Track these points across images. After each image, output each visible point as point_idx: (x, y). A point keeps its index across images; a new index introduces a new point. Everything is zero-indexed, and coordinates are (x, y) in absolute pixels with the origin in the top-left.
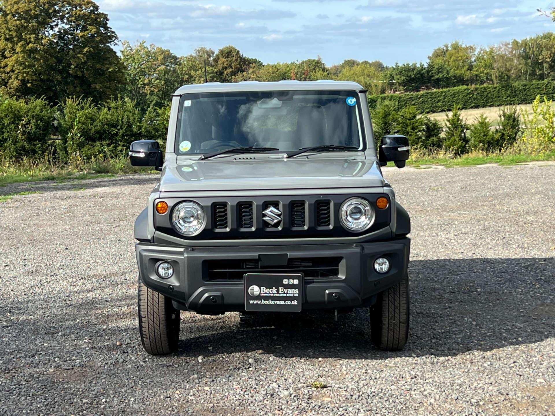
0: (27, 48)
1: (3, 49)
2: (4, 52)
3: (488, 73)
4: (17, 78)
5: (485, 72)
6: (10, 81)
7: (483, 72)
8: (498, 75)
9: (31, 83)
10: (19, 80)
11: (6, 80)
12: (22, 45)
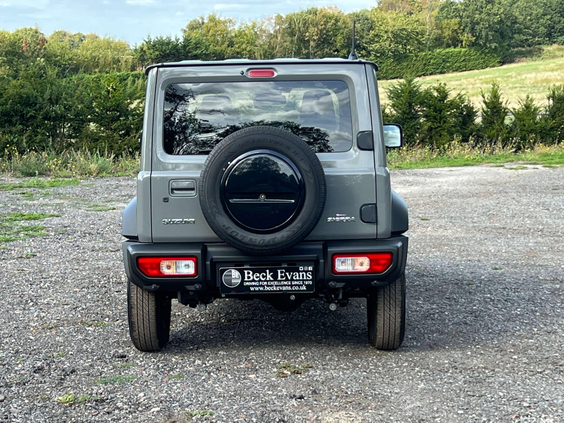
3: (250, 50)
5: (248, 49)
7: (246, 50)
8: (262, 54)
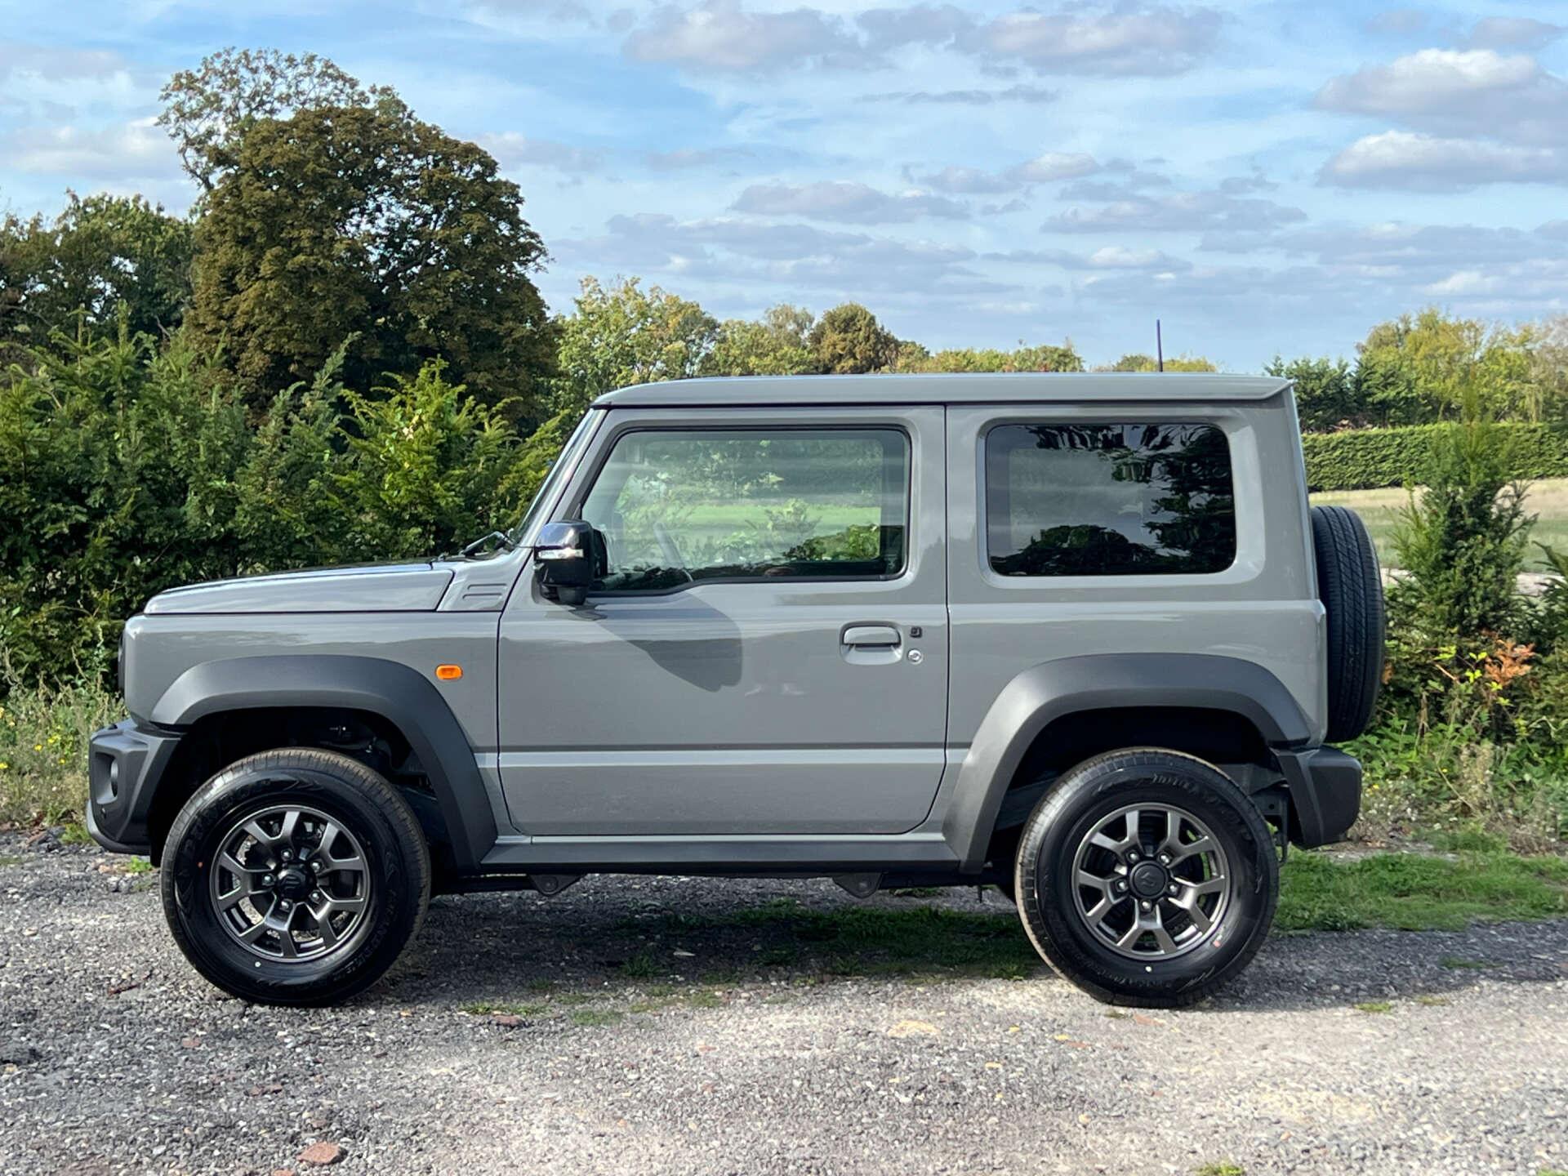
0: (290, 266)
1: (229, 269)
2: (234, 275)
3: (1515, 391)
4: (260, 346)
5: (1508, 388)
6: (244, 355)
7: (1503, 390)
8: (1541, 399)
9: (299, 362)
10: (266, 352)
11: (234, 353)
12: (277, 257)
